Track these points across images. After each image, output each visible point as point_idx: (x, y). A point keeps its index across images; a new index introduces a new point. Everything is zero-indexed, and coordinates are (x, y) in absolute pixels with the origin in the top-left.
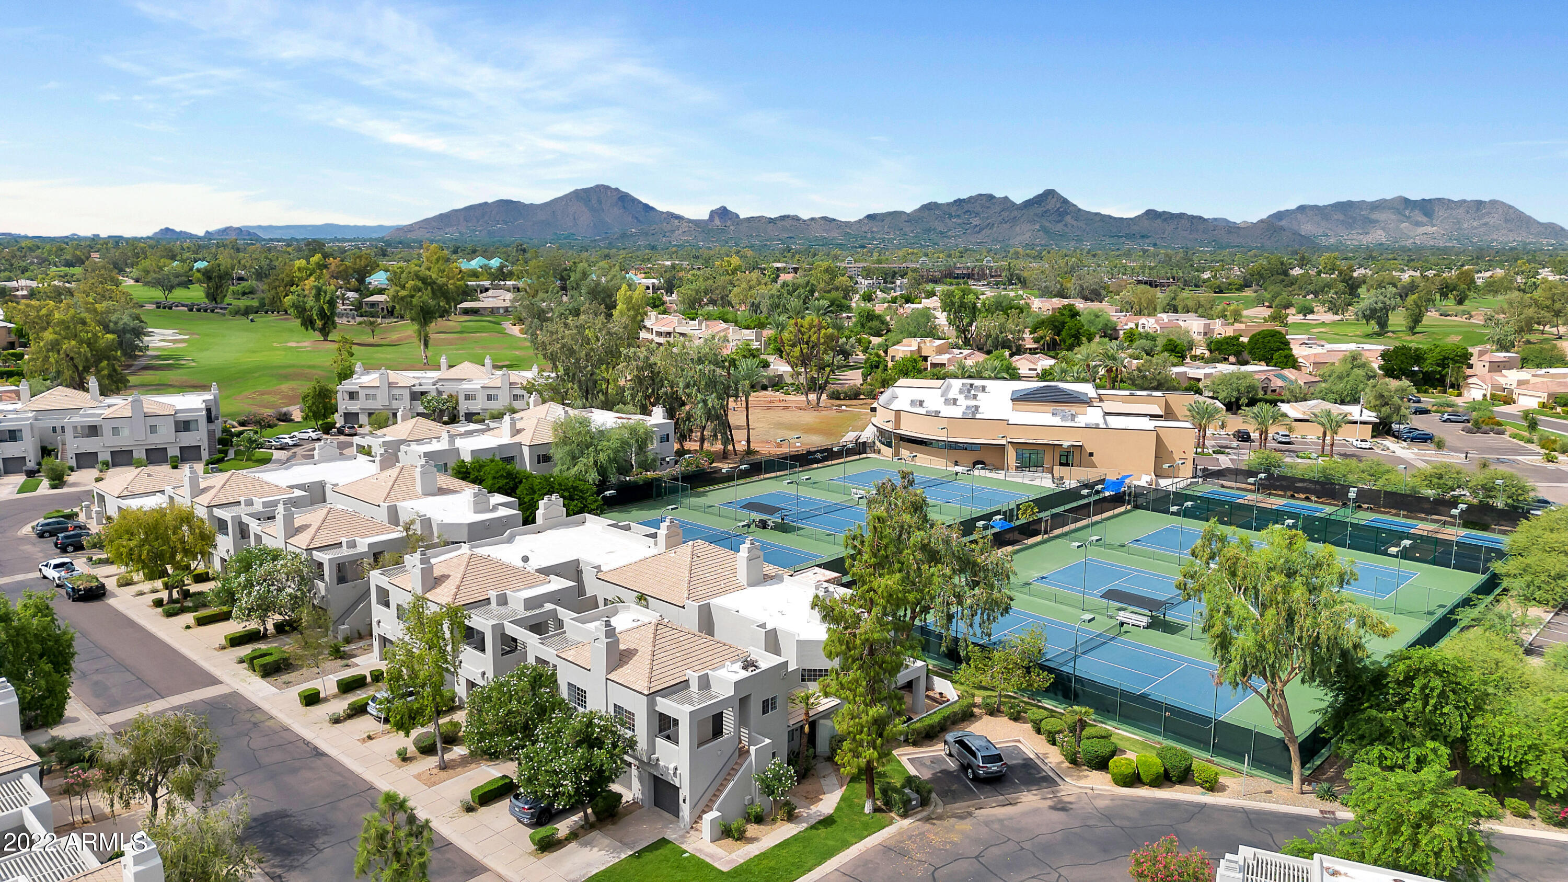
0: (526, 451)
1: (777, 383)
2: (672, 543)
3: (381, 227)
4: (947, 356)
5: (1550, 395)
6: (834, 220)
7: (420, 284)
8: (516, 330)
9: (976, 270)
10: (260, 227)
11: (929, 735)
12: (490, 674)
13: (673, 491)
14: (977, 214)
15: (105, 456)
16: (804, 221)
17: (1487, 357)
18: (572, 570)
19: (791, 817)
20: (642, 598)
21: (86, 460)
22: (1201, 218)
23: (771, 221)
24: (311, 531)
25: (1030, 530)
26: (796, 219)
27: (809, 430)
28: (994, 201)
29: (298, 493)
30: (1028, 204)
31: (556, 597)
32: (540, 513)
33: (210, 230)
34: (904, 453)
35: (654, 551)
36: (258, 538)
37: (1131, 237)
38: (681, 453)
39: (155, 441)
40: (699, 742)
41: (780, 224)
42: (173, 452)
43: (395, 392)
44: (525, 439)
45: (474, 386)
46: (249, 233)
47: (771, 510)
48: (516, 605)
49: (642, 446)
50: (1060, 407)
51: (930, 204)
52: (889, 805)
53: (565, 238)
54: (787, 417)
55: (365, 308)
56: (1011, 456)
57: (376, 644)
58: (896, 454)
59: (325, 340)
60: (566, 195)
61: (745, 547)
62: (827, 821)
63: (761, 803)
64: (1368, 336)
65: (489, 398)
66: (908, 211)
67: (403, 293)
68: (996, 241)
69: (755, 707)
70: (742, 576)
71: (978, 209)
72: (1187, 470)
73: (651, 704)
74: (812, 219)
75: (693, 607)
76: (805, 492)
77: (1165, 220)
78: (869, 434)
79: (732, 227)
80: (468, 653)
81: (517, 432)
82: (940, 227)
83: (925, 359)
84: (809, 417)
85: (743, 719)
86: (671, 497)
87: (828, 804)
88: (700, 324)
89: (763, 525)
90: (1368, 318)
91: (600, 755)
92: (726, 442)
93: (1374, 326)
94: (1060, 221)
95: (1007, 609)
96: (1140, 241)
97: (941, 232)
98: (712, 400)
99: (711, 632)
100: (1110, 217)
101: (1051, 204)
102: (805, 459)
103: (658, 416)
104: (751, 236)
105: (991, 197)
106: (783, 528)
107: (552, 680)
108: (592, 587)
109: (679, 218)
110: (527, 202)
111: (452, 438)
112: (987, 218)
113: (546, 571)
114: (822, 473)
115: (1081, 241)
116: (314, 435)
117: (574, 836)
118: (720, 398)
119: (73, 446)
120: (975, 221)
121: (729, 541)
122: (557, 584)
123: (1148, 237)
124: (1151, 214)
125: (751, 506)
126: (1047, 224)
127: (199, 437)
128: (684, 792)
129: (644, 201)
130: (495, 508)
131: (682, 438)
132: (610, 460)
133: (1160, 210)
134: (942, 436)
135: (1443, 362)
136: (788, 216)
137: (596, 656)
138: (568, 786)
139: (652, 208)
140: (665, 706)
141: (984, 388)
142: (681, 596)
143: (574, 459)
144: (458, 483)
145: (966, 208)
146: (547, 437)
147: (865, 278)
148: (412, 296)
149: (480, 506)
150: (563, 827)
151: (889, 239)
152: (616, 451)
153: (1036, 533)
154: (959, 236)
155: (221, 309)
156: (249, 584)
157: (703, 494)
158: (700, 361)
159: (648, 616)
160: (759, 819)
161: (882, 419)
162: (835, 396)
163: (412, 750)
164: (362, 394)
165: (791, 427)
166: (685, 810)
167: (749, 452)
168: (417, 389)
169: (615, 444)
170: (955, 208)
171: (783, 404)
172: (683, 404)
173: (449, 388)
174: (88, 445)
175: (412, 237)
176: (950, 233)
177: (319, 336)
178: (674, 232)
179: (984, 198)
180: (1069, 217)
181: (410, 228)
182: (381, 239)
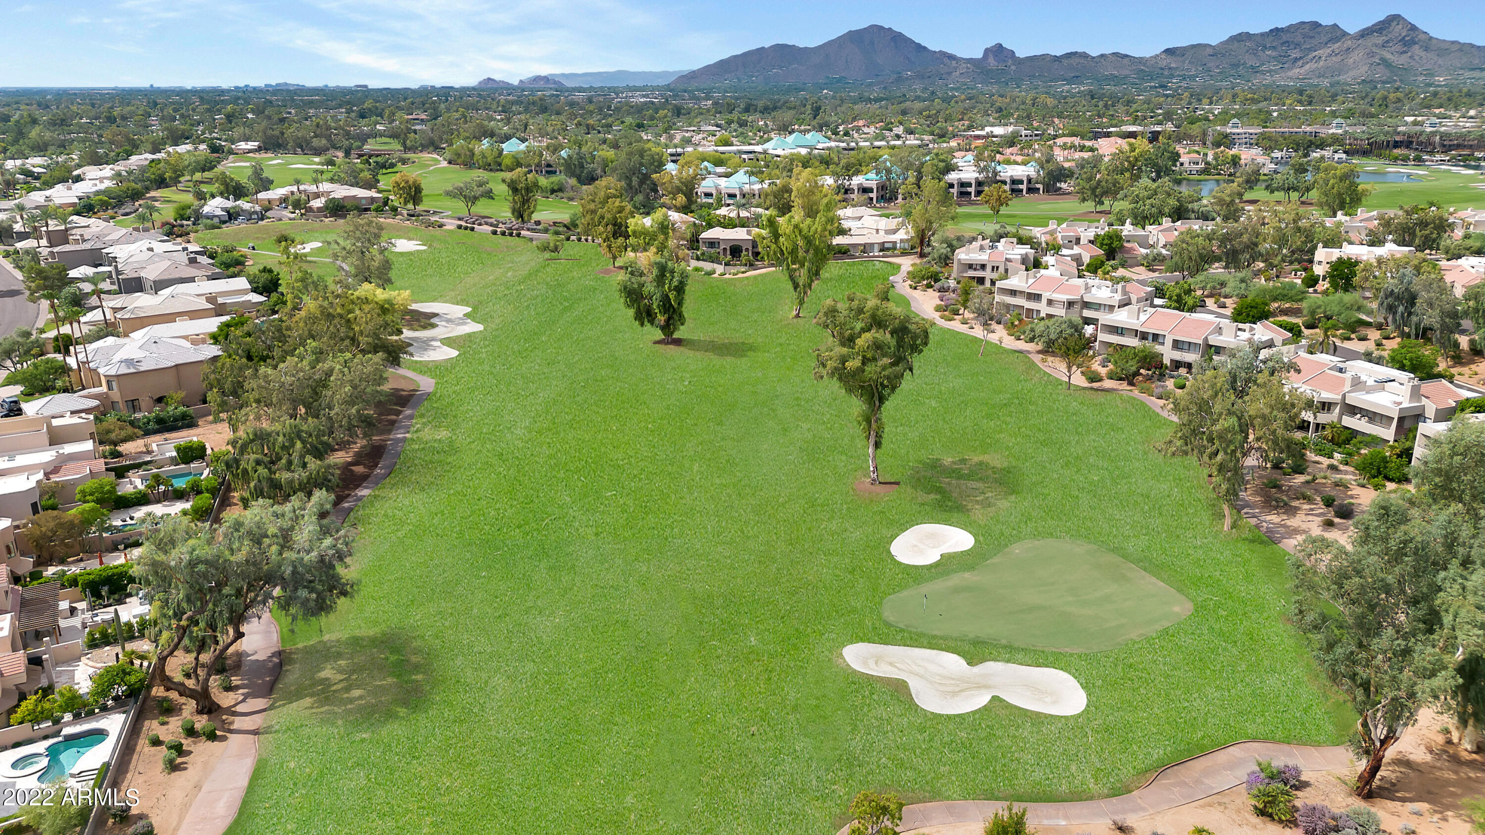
3: (665, 74)
6: (1127, 56)
10: (563, 75)
14: (1297, 45)
16: (1094, 58)
23: (1057, 59)
26: (1084, 55)
28: (1320, 29)
30: (1365, 34)
33: (522, 79)
41: (1065, 62)
46: (555, 82)
51: (1240, 34)
53: (837, 82)
59: (668, 341)
66: (1214, 43)
71: (1299, 39)
74: (1102, 55)
79: (1013, 68)
82: (1252, 61)
94: (1403, 53)
97: (1252, 67)
100: (1472, 46)
101: (1397, 30)
104: (1034, 76)
105: (1316, 25)
109: (952, 57)
110: (801, 46)
120: (1295, 54)
126: (1388, 56)
129: (917, 41)
136: (1076, 53)
139: (925, 48)
145: (1284, 38)
151: (1190, 77)
154: (1276, 72)
155: (528, 230)
175: (694, 85)
176: (1263, 68)
177: (659, 335)
178: (950, 73)
179: (1307, 27)
180: (1417, 47)
181: (692, 75)
182: (668, 87)
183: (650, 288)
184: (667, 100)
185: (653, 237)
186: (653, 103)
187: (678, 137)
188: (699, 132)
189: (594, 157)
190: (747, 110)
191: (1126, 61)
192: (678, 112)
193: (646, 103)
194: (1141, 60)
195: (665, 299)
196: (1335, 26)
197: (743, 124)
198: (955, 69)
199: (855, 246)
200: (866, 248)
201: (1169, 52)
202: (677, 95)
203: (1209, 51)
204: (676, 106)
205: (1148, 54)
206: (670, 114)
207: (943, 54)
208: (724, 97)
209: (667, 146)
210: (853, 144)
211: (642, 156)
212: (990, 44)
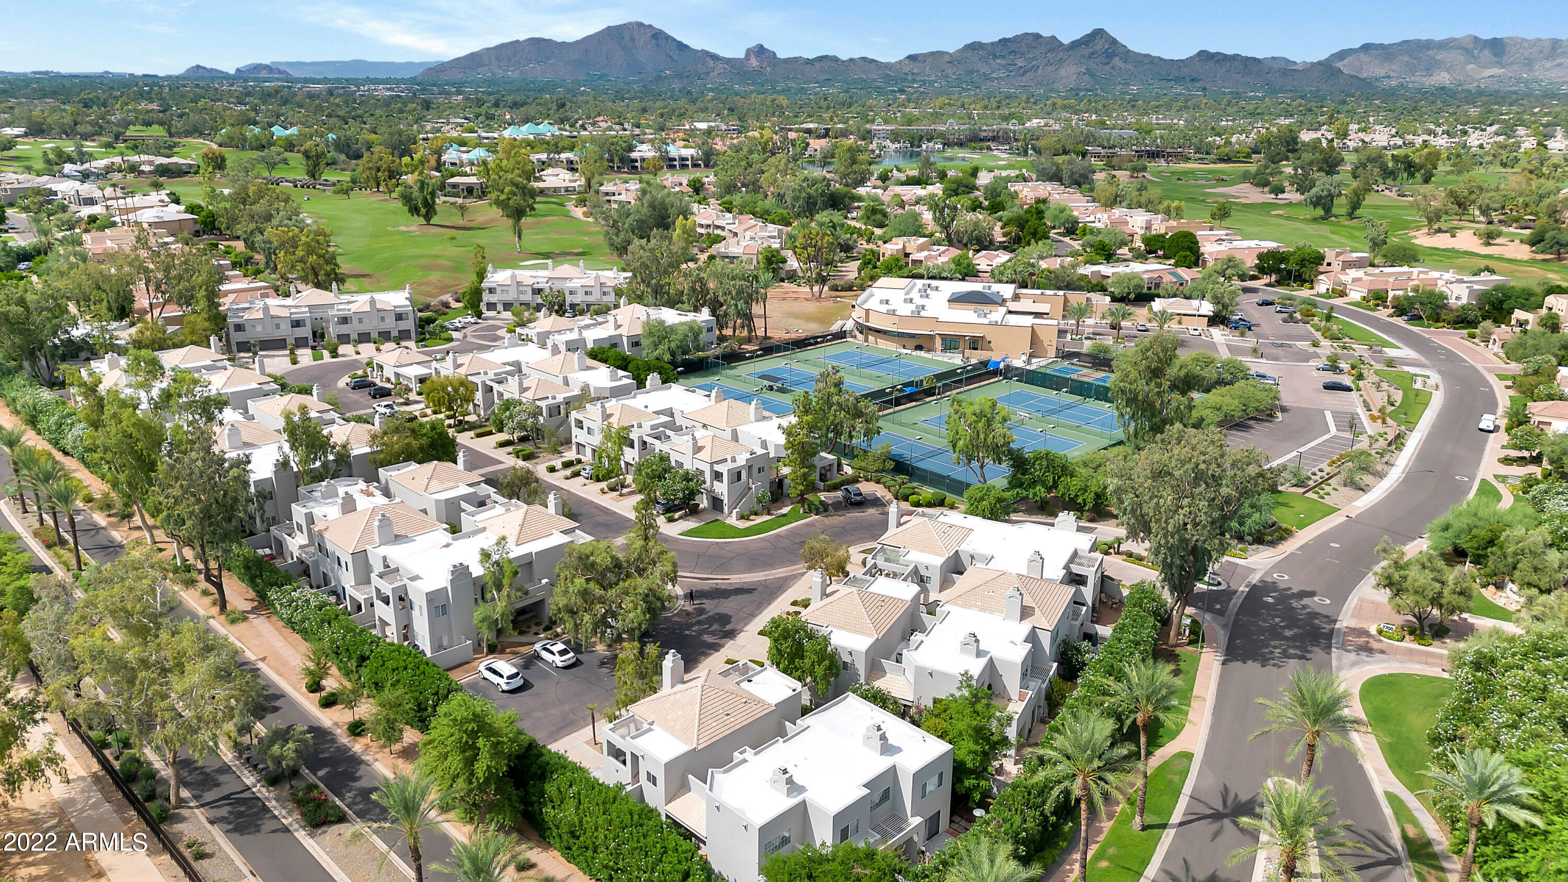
0: (625, 339)
1: (792, 277)
2: (718, 401)
4: (926, 253)
5: (1369, 291)
6: (874, 61)
7: (514, 189)
8: (579, 212)
9: (1001, 134)
11: (835, 488)
12: (637, 459)
13: (716, 365)
14: (1022, 55)
15: (354, 336)
16: (844, 61)
17: (1341, 258)
18: (670, 412)
19: (769, 514)
20: (705, 426)
21: (344, 339)
22: (1255, 59)
23: (809, 62)
24: (533, 390)
25: (930, 392)
26: (835, 59)
27: (810, 318)
28: (1041, 40)
29: (509, 368)
30: (1075, 45)
31: (664, 425)
32: (648, 383)
33: (238, 68)
34: (871, 338)
35: (709, 404)
36: (501, 395)
37: (1179, 80)
38: (722, 339)
39: (384, 327)
40: (731, 482)
41: (817, 65)
42: (395, 333)
43: (521, 288)
44: (624, 331)
45: (575, 284)
46: (281, 72)
47: (776, 380)
48: (646, 429)
49: (696, 335)
50: (980, 307)
51: (973, 43)
52: (810, 511)
53: (599, 79)
54: (797, 307)
55: (448, 189)
56: (938, 342)
57: (574, 447)
58: (866, 340)
59: (428, 224)
60: (597, 33)
61: (754, 403)
62: (784, 515)
63: (759, 507)
64: (1315, 220)
65: (586, 293)
66: (951, 50)
67: (503, 197)
68: (1040, 84)
69: (755, 470)
70: (752, 417)
71: (1024, 49)
72: (1052, 352)
73: (712, 467)
74: (851, 60)
75: (729, 431)
76: (796, 366)
77: (1218, 62)
78: (849, 325)
79: (768, 69)
80: (627, 450)
81: (618, 327)
82: (984, 69)
83: (907, 255)
84: (811, 307)
85: (750, 475)
86: (715, 370)
87: (785, 510)
88: (734, 218)
89: (771, 388)
90: (1315, 205)
91: (692, 484)
92: (750, 331)
93: (1320, 212)
94: (1106, 64)
95: (879, 433)
96: (1190, 85)
97: (984, 74)
98: (741, 304)
99: (737, 441)
100: (1160, 59)
101: (1099, 45)
102: (801, 344)
103: (705, 315)
104: (788, 79)
105: (1037, 36)
106: (782, 390)
107: (668, 459)
108: (679, 421)
109: (714, 57)
110: (559, 40)
111: (581, 329)
112: (1033, 59)
113: (658, 413)
114: (811, 354)
115: (1129, 84)
116: (472, 320)
117: (680, 518)
118: (746, 303)
119: (333, 331)
120: (1020, 63)
121: (745, 398)
122: (664, 419)
123: (1198, 80)
124: (1203, 55)
125: (763, 377)
126: (1094, 67)
127: (409, 324)
128: (725, 502)
129: (678, 39)
130: (621, 379)
131: (721, 328)
132: (678, 347)
133: (1212, 50)
134: (894, 329)
135: (1302, 262)
136: (826, 57)
137: (688, 448)
138: (680, 495)
139: (686, 46)
140: (717, 468)
141: (937, 288)
142: (724, 426)
143: (656, 346)
144: (595, 363)
145: (1011, 48)
146: (638, 330)
147: (893, 142)
148: (509, 199)
149: (614, 378)
150: (677, 515)
151: (930, 82)
152: (681, 341)
153: (934, 395)
154: (1002, 79)
155: (320, 185)
156: (511, 417)
157: (735, 367)
158: (733, 278)
159: (709, 433)
160: (756, 514)
161: (858, 314)
162: (834, 288)
163: (606, 489)
164: (499, 290)
165: (797, 316)
166: (726, 509)
167: (766, 338)
168: (536, 286)
169: (680, 337)
170: (1000, 48)
171: (795, 295)
172: (722, 305)
173: (557, 286)
174: (344, 329)
175: (444, 77)
176: (994, 75)
177: (423, 221)
178: (708, 73)
179: (1030, 38)
180: (1117, 59)
181: (442, 67)
182: (413, 81)
183: (416, 193)
184: (415, 94)
185: (416, 168)
186: (400, 97)
187: (429, 127)
188: (448, 123)
189: (357, 140)
190: (496, 105)
191: (873, 65)
192: (427, 105)
193: (391, 97)
194: (887, 66)
195: (425, 199)
196: (1054, 37)
197: (490, 117)
198: (713, 70)
199: (548, 188)
200: (556, 190)
201: (912, 58)
202: (425, 89)
203: (948, 58)
204: (424, 100)
205: (893, 60)
206: (419, 108)
207: (705, 53)
208: (476, 92)
209: (419, 132)
210: (575, 133)
211: (400, 135)
212: (752, 44)
